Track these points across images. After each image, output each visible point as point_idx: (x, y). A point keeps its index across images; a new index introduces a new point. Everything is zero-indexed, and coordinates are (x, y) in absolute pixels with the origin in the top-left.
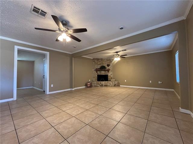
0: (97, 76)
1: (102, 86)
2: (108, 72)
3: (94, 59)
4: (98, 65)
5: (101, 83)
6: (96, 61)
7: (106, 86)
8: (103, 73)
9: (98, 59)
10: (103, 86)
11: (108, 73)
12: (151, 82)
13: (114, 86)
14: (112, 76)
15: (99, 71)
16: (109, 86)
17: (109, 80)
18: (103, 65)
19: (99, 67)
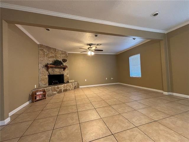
0: (47, 77)
1: (60, 92)
2: (64, 70)
3: (41, 46)
4: (49, 58)
5: (58, 88)
6: (45, 50)
7: (65, 90)
8: (57, 71)
9: (49, 48)
10: (62, 92)
11: (64, 72)
12: (106, 79)
13: (74, 89)
14: (68, 76)
15: (52, 67)
16: (69, 90)
17: (65, 81)
18: (57, 59)
19: (50, 61)
